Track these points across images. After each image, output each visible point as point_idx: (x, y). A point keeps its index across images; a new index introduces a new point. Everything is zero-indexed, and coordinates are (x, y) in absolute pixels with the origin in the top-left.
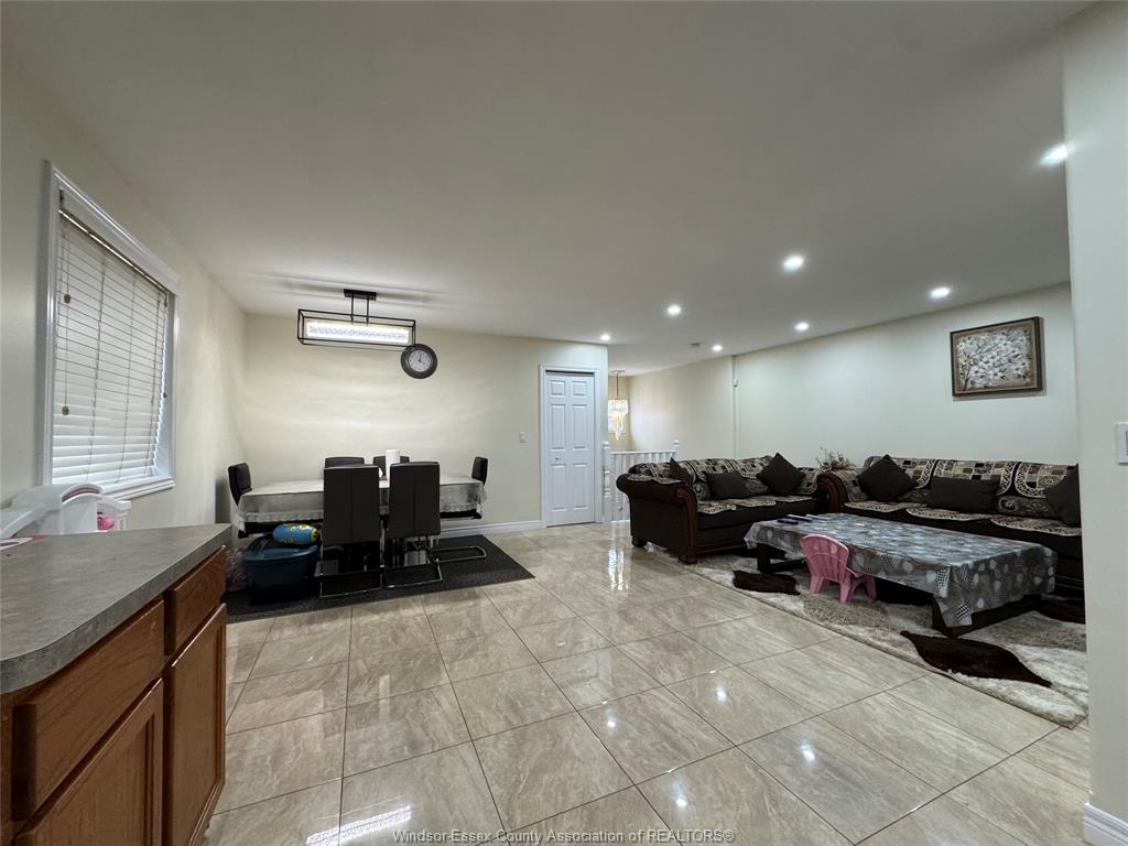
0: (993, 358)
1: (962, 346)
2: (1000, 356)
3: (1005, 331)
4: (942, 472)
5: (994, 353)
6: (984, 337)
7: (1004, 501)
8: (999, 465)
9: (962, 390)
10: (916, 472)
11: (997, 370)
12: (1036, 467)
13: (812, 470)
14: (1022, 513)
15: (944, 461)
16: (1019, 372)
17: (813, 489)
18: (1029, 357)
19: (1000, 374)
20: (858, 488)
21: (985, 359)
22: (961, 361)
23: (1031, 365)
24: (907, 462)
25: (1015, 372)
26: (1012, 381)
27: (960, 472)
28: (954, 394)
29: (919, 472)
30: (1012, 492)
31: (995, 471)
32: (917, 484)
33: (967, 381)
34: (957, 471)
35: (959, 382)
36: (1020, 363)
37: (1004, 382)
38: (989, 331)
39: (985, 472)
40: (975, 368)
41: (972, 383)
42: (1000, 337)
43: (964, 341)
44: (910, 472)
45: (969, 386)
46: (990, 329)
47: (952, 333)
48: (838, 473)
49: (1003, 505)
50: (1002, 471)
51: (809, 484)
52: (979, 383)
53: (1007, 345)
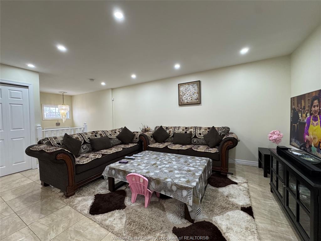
0: (189, 93)
1: (182, 89)
2: (190, 93)
3: (192, 85)
4: (177, 131)
5: (189, 92)
6: (187, 86)
7: (193, 140)
8: (191, 128)
9: (181, 104)
11: (190, 97)
12: (200, 128)
13: (137, 132)
14: (198, 144)
15: (177, 127)
16: (195, 98)
17: (138, 140)
19: (191, 99)
20: (152, 138)
21: (187, 94)
22: (181, 94)
23: (198, 95)
24: (167, 128)
25: (194, 98)
26: (194, 101)
27: (181, 131)
28: (179, 105)
29: (170, 131)
30: (195, 137)
31: (190, 130)
32: (170, 136)
33: (182, 100)
35: (180, 100)
36: (196, 95)
37: (192, 101)
38: (188, 84)
39: (188, 130)
40: (184, 96)
41: (184, 101)
43: (182, 87)
44: (168, 131)
47: (179, 84)
48: (146, 134)
49: (193, 141)
50: (192, 130)
51: (137, 138)
52: (186, 101)
53: (193, 89)
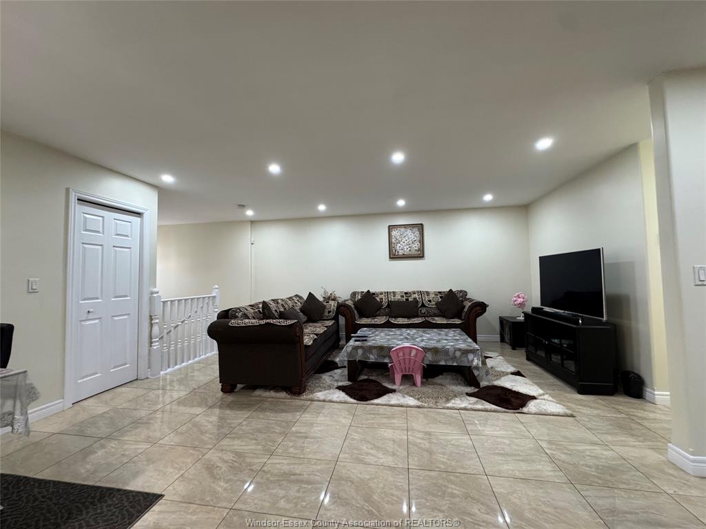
1: (394, 233)
2: (407, 241)
3: (411, 228)
4: (392, 298)
5: (407, 238)
6: (403, 230)
7: (421, 310)
8: (414, 293)
9: (394, 256)
10: (380, 299)
11: (408, 247)
12: (428, 293)
15: (391, 292)
16: (416, 248)
17: (332, 314)
18: (420, 242)
19: (409, 249)
20: (357, 311)
21: (403, 241)
22: (393, 240)
23: (420, 245)
25: (414, 248)
26: (414, 252)
27: (400, 297)
28: (390, 258)
29: (382, 299)
30: (423, 305)
31: (413, 296)
32: (382, 306)
33: (395, 251)
34: (398, 297)
35: (392, 251)
36: (416, 244)
37: (411, 253)
38: (405, 228)
39: (410, 296)
40: (399, 245)
42: (409, 230)
43: (394, 231)
44: (378, 299)
45: (397, 253)
46: (405, 226)
47: (389, 226)
49: (421, 312)
50: (416, 296)
51: (329, 312)
52: (401, 253)
53: (412, 235)
